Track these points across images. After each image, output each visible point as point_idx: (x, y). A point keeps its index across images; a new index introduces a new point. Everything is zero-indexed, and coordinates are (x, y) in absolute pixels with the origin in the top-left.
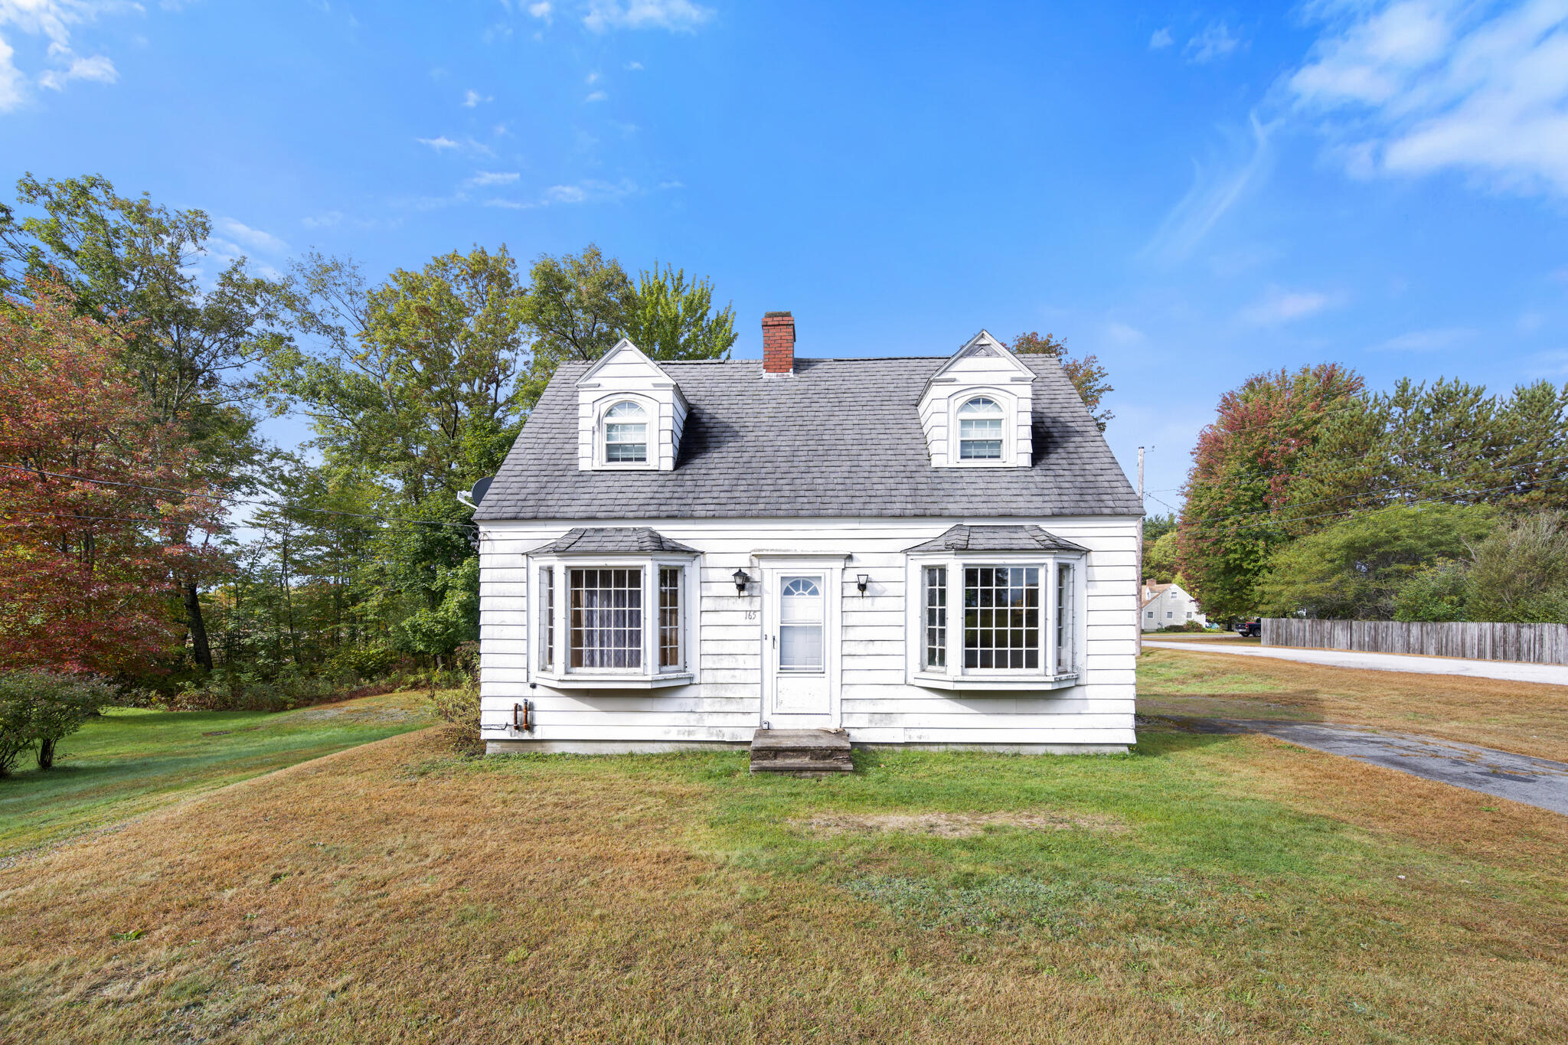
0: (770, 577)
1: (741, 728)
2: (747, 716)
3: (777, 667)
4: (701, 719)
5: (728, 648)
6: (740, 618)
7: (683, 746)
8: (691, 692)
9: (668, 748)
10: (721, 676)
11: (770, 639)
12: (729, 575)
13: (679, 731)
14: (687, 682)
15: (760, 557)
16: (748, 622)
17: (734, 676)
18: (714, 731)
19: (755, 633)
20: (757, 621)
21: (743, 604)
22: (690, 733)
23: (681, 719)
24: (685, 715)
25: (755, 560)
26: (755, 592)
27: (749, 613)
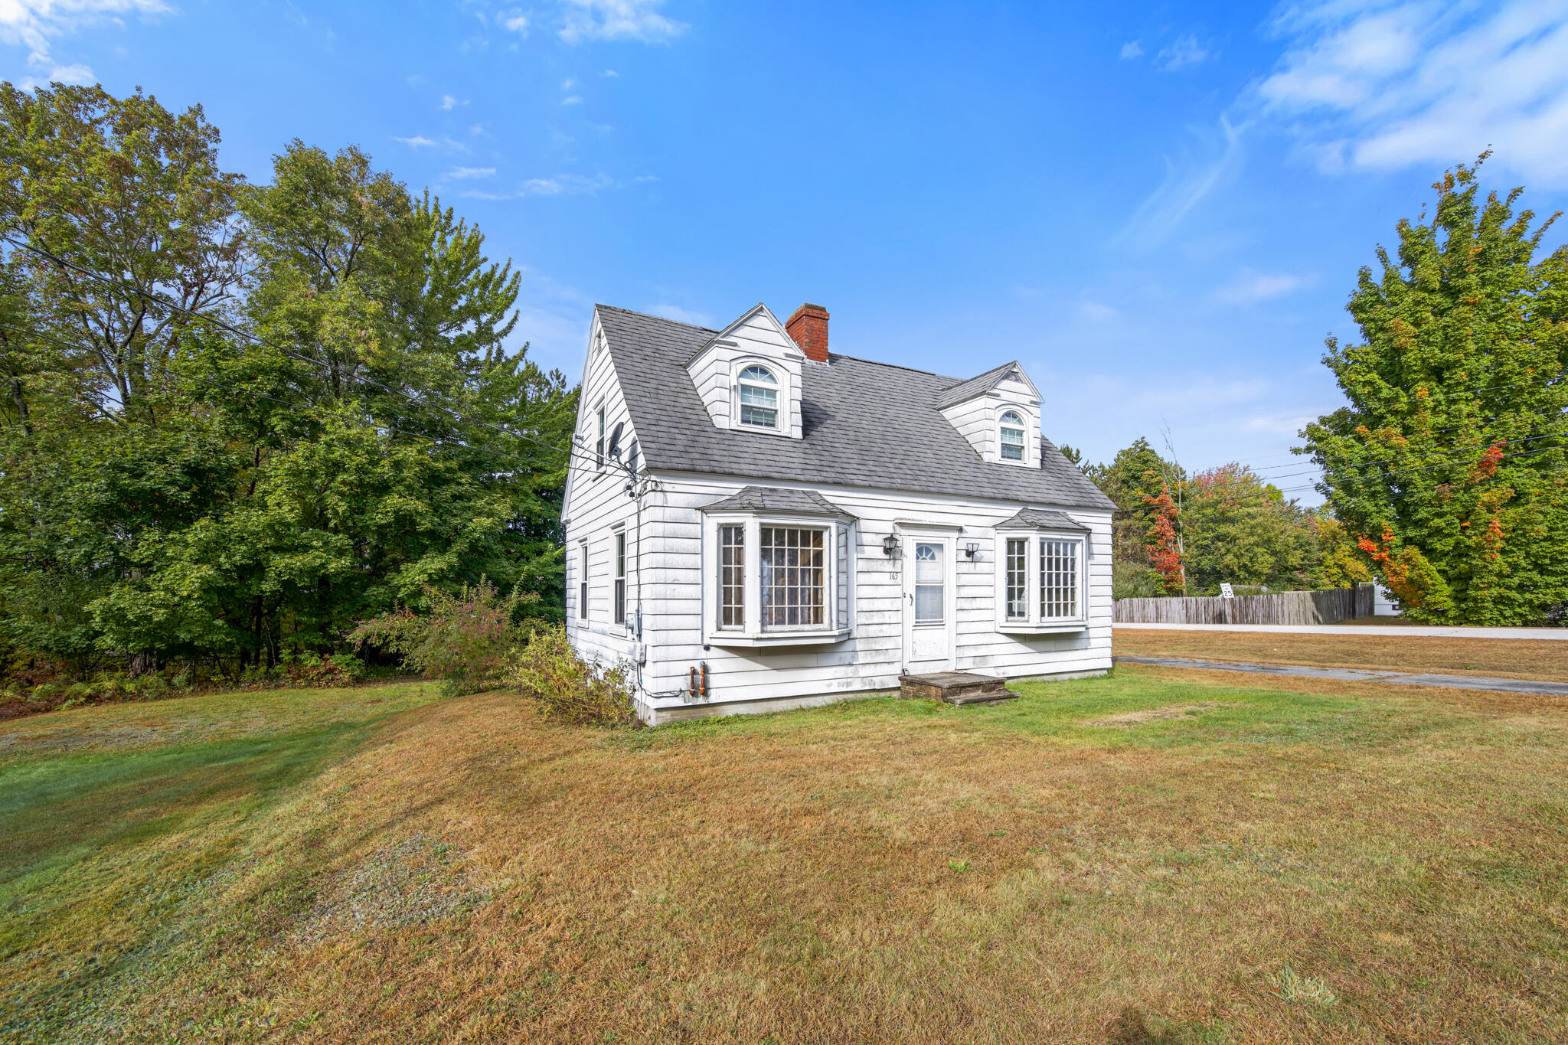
0: (908, 543)
1: (886, 676)
2: (891, 666)
3: (913, 621)
4: (857, 671)
5: (878, 605)
6: (885, 578)
7: (841, 697)
8: (849, 646)
9: (829, 700)
10: (873, 631)
11: (908, 596)
12: (879, 540)
13: (839, 684)
14: (846, 638)
15: (902, 525)
16: (892, 582)
17: (881, 631)
18: (867, 680)
19: (896, 591)
20: (899, 581)
21: (888, 566)
22: (848, 684)
23: (840, 672)
24: (844, 668)
25: (897, 528)
26: (898, 556)
27: (894, 574)
